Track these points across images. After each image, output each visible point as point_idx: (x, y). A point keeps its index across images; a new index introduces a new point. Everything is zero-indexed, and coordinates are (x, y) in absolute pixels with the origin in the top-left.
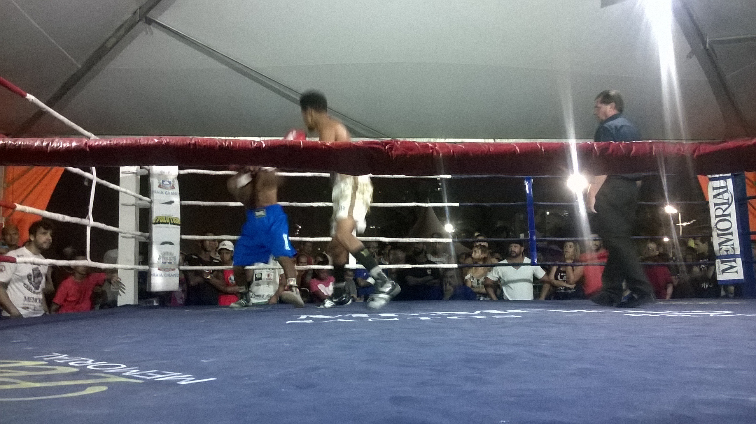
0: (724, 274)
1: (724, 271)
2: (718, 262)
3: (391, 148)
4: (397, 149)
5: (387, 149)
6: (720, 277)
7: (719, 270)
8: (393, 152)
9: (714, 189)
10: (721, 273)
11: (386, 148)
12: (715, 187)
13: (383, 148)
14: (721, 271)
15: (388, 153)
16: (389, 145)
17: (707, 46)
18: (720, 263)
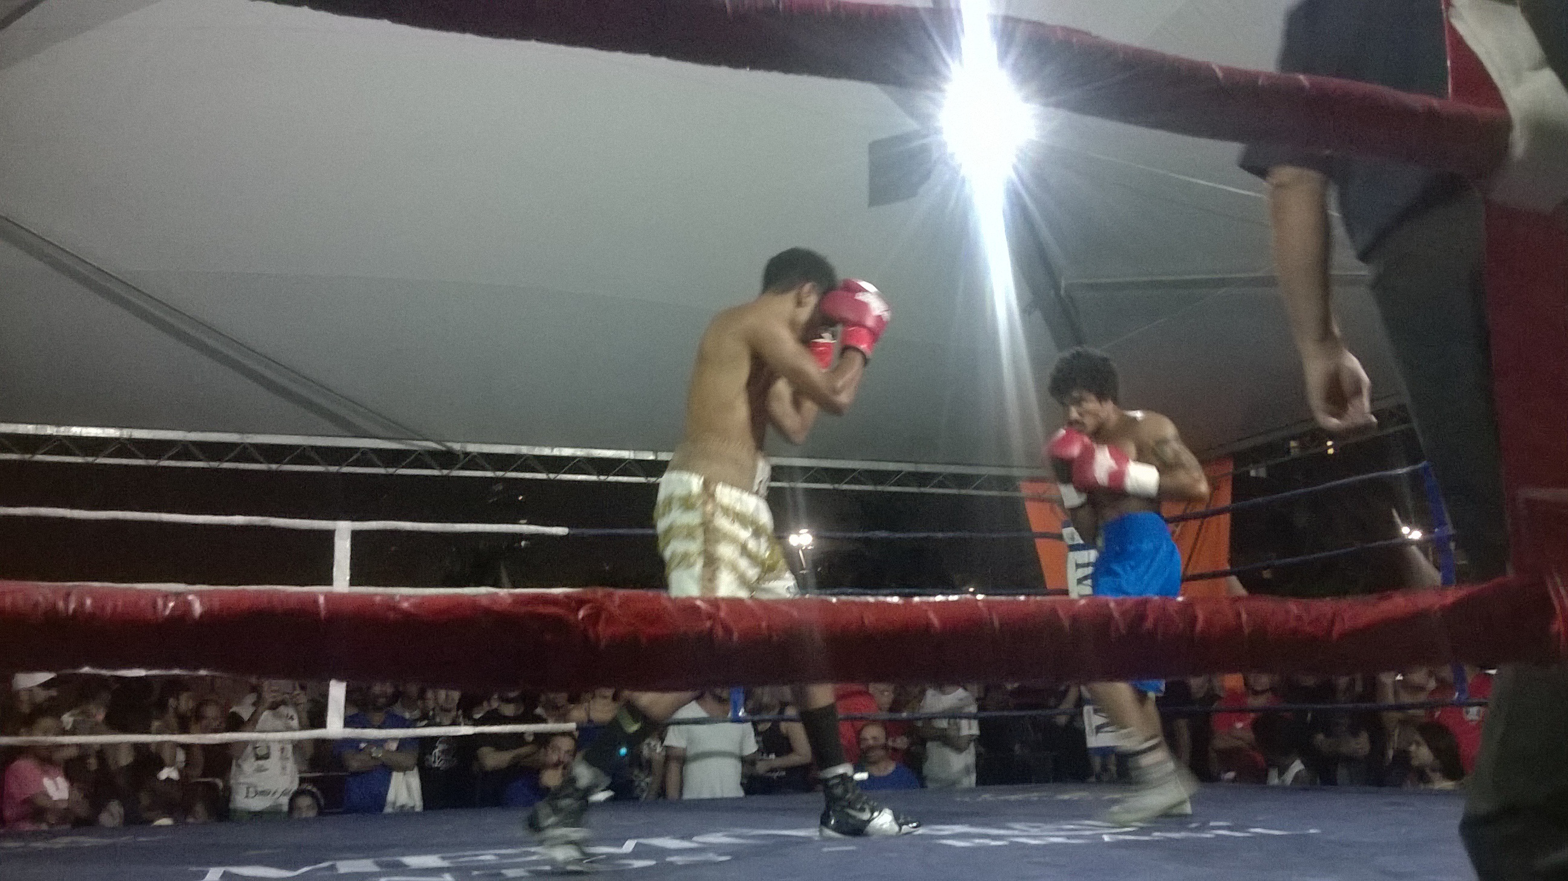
0: (1099, 734)
1: (1099, 729)
2: (1089, 712)
3: (594, 617)
4: (611, 620)
5: (583, 618)
6: (1094, 741)
7: (1091, 725)
8: (601, 627)
9: (1078, 566)
10: (1095, 731)
11: (581, 614)
12: (1080, 562)
13: (572, 617)
14: (1094, 727)
15: (585, 630)
16: (590, 605)
17: (1062, 292)
18: (1092, 712)
